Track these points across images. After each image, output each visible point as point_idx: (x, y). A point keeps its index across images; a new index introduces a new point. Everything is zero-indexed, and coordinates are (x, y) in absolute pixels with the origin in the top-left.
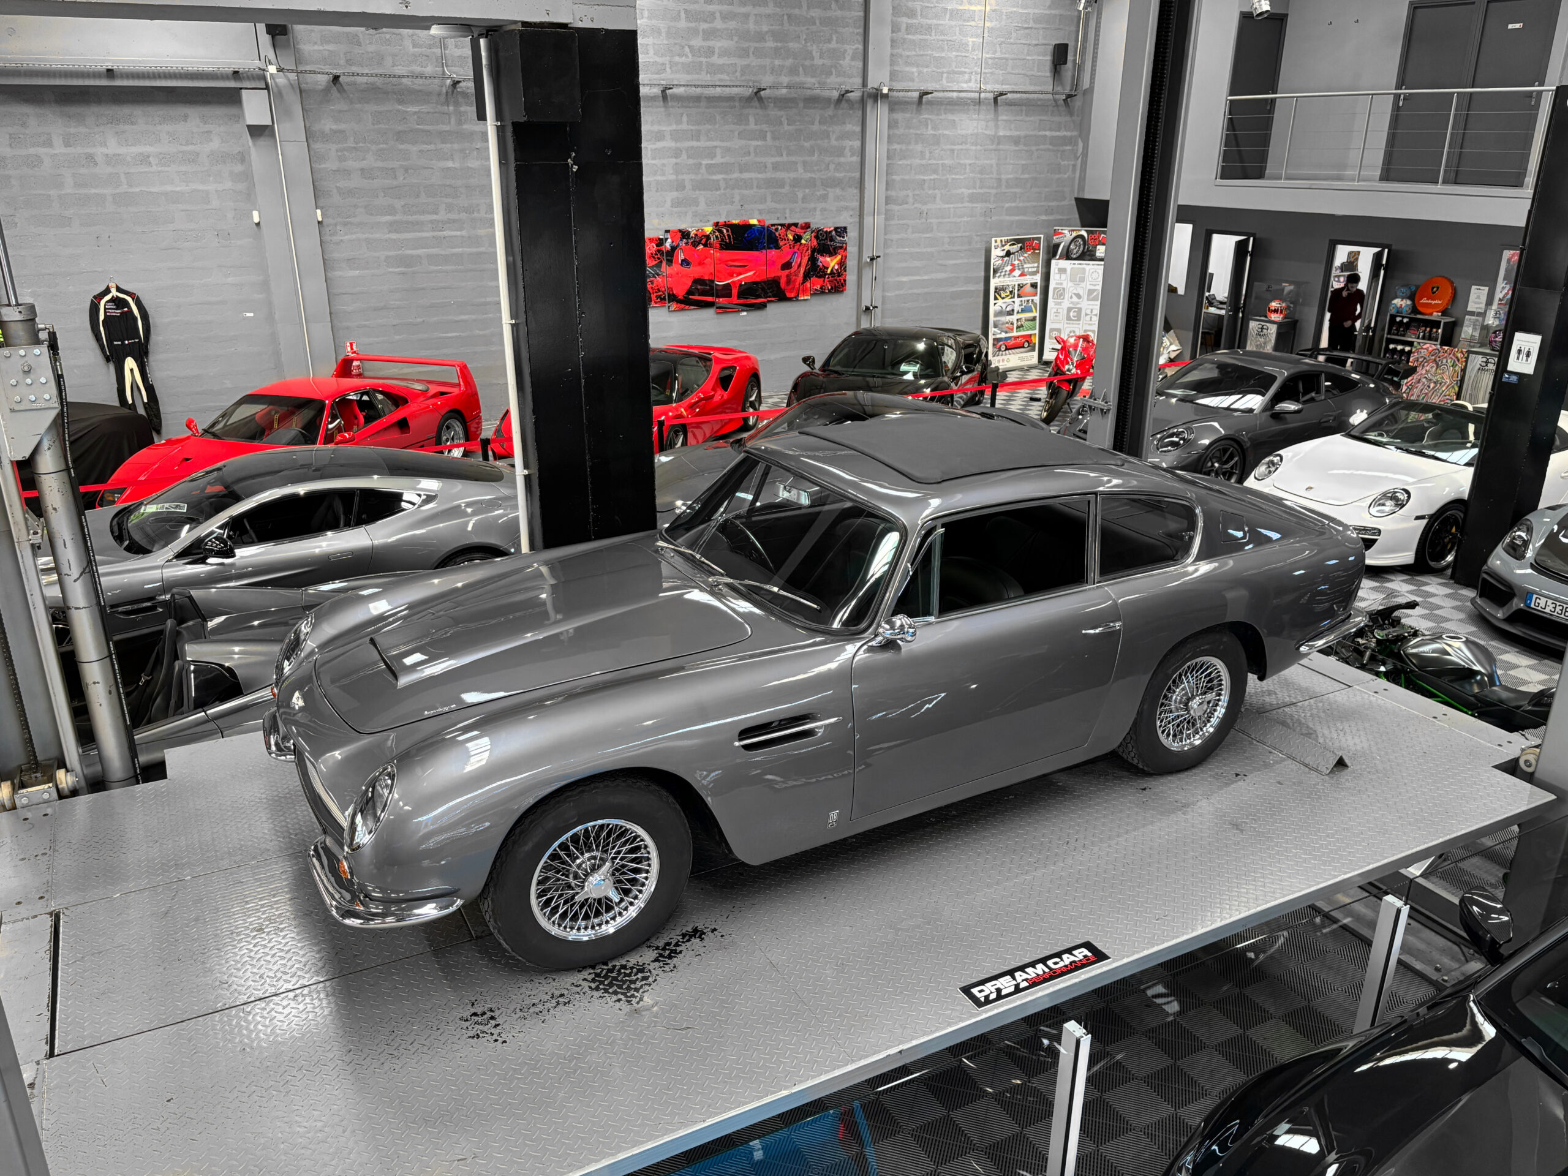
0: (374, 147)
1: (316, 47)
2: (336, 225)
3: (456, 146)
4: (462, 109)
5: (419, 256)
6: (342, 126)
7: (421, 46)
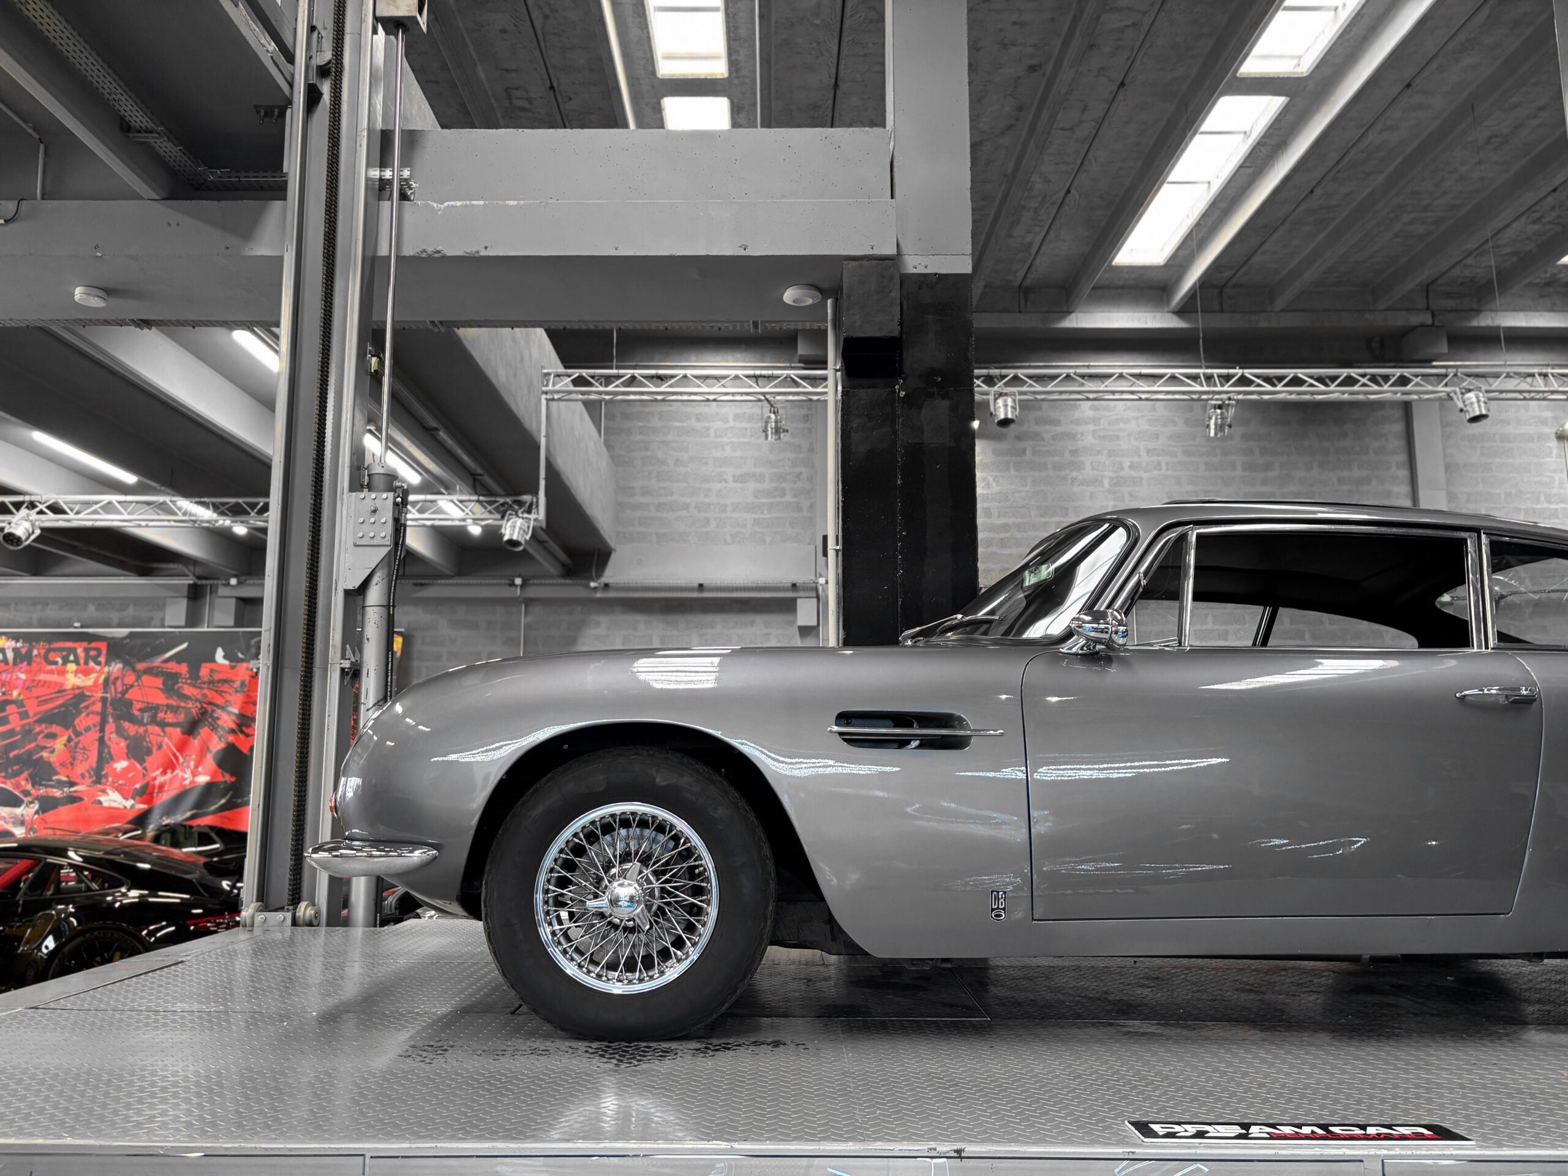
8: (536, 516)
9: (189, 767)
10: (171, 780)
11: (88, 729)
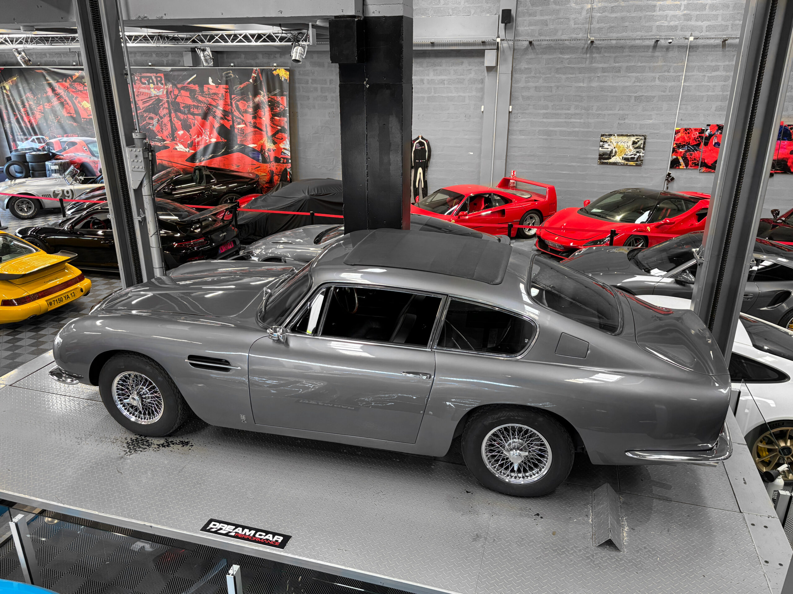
0: (544, 76)
1: (526, 28)
2: (518, 114)
3: (586, 75)
4: (594, 55)
5: (556, 131)
6: (530, 66)
7: (578, 24)
8: (308, 43)
9: (207, 135)
10: (201, 140)
11: (164, 116)
